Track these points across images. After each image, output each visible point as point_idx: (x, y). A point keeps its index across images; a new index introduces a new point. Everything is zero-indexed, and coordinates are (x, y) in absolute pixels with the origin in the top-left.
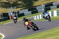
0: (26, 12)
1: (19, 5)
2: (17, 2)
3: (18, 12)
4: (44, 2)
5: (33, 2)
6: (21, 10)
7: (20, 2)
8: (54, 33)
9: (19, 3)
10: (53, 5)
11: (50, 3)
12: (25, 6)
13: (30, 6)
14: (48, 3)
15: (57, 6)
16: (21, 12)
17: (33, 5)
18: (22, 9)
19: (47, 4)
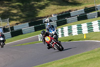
0: (25, 27)
1: (13, 16)
2: (10, 10)
3: (12, 28)
4: (55, 10)
5: (37, 11)
6: (17, 24)
7: (15, 11)
8: (74, 63)
9: (13, 13)
10: (71, 15)
11: (66, 12)
12: (23, 18)
13: (32, 18)
14: (63, 12)
15: (78, 17)
16: (16, 28)
17: (37, 15)
18: (18, 22)
19: (61, 13)
